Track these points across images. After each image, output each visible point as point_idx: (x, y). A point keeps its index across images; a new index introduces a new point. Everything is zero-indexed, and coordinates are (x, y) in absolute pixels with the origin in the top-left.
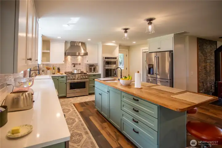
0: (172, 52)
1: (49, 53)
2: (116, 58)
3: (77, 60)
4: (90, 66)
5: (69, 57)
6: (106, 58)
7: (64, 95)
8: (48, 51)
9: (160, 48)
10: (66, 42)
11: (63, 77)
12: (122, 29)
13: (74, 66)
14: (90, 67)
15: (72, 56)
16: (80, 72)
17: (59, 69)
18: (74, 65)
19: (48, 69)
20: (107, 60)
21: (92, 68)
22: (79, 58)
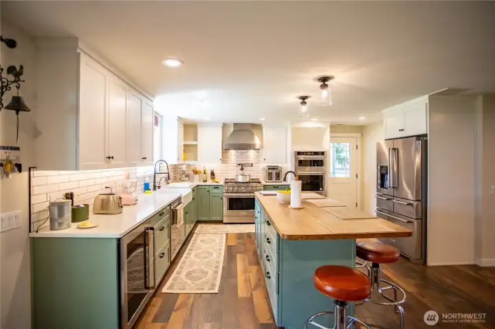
0: (425, 138)
1: (196, 146)
2: (323, 153)
3: (248, 158)
4: (269, 169)
5: (232, 152)
6: (299, 153)
7: (219, 218)
8: (194, 143)
9: (403, 130)
10: (225, 126)
11: (216, 187)
12: (297, 98)
13: (242, 169)
14: (270, 171)
15: (239, 151)
16: (248, 180)
17: (213, 174)
18: (242, 166)
19: (196, 172)
20: (302, 158)
21: (274, 172)
22: (252, 153)
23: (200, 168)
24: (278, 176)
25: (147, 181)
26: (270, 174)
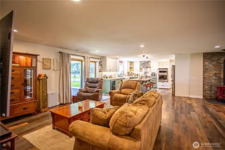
2: (167, 69)
3: (147, 70)
5: (143, 69)
6: (159, 69)
8: (133, 66)
10: (141, 62)
17: (137, 75)
19: (133, 74)
20: (160, 70)
21: (153, 74)
22: (149, 69)
23: (134, 73)
24: (154, 75)
25: (119, 75)
26: (152, 75)
